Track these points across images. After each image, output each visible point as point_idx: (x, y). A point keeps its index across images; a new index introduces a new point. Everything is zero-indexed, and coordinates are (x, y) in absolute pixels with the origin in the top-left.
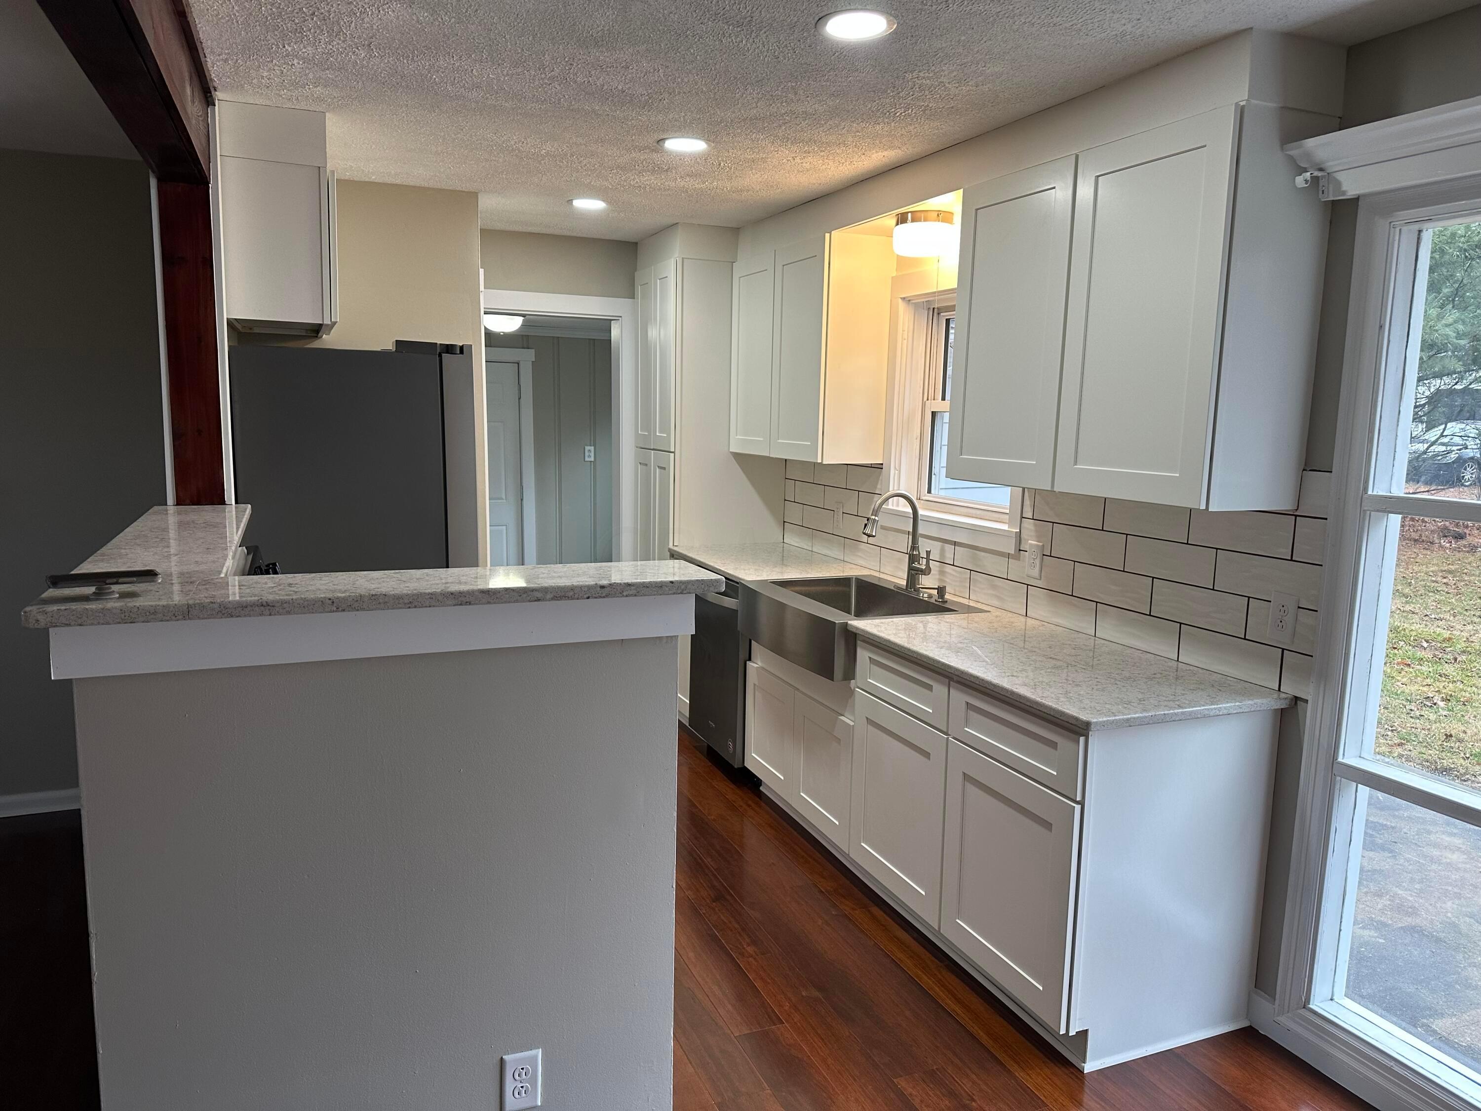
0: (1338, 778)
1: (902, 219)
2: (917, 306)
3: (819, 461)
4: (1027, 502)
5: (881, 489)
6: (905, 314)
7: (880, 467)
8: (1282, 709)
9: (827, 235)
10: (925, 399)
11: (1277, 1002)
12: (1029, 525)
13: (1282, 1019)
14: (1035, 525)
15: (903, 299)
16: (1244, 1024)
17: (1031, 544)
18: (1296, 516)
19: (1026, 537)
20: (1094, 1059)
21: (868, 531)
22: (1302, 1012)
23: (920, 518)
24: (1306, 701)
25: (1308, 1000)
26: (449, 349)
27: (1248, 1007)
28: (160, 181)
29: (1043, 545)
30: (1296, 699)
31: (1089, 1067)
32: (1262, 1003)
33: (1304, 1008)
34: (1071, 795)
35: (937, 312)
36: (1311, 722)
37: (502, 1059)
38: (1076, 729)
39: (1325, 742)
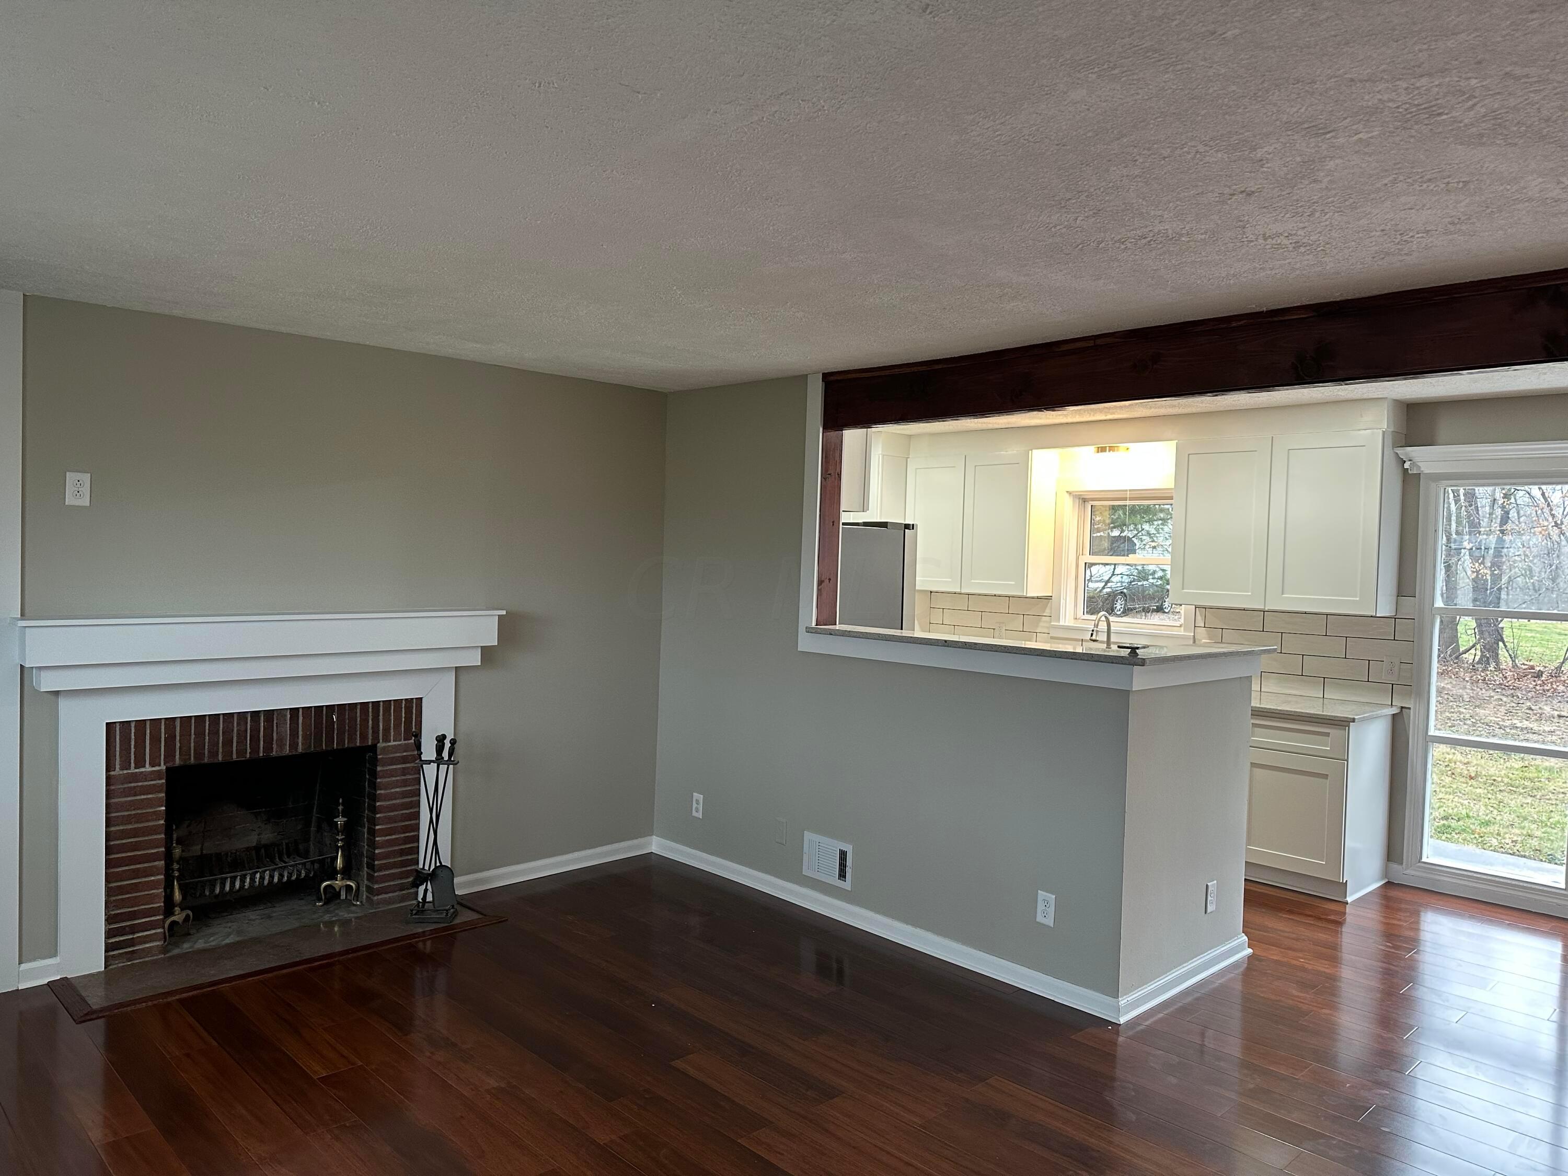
0: (1430, 743)
1: (1102, 450)
2: (1074, 496)
3: (1025, 594)
4: (1199, 617)
5: (1051, 613)
6: (1068, 503)
7: (1049, 598)
8: (1394, 715)
9: (1030, 452)
10: (1078, 554)
11: (1404, 864)
12: (1201, 632)
13: (1409, 872)
14: (1206, 630)
15: (1067, 492)
16: (1387, 880)
17: (1204, 642)
18: (1395, 619)
19: (1200, 638)
20: (1352, 894)
21: (1094, 637)
22: (1419, 864)
23: (1112, 631)
24: (1409, 708)
25: (1421, 858)
26: (907, 526)
27: (1386, 872)
28: (824, 429)
30: (1402, 708)
31: (1349, 899)
32: (1395, 866)
33: (1419, 862)
34: (1342, 758)
35: (1085, 501)
36: (1413, 718)
37: (1207, 885)
38: (1343, 723)
39: (1421, 726)
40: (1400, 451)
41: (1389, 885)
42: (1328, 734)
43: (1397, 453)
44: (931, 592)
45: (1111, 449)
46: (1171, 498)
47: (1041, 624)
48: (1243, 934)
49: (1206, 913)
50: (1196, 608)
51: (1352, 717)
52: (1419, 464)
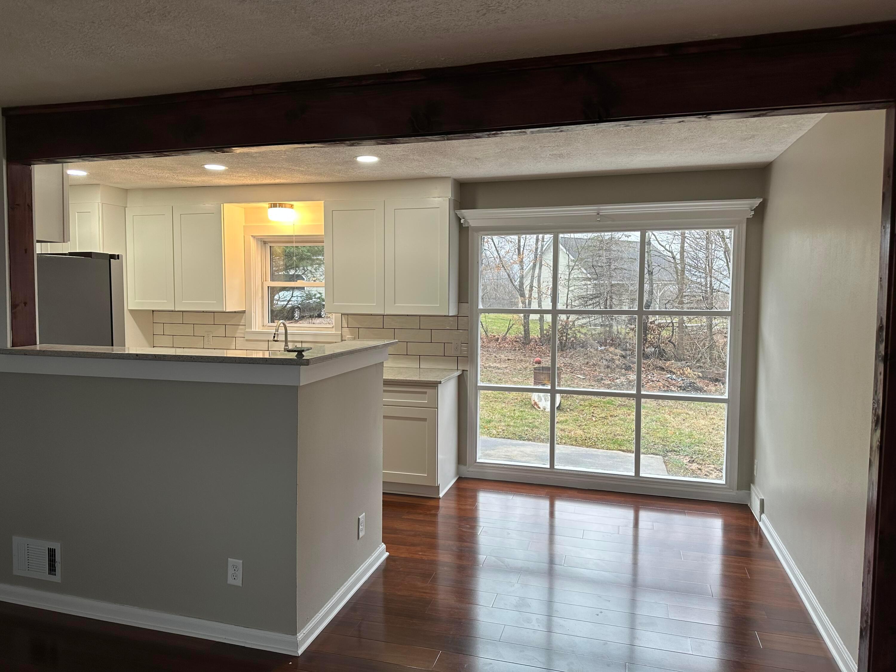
0: (479, 391)
1: (275, 206)
2: (258, 240)
3: (224, 310)
4: (344, 321)
5: (245, 323)
6: (253, 244)
7: (243, 312)
8: (459, 375)
9: (222, 205)
10: (263, 281)
11: (467, 465)
12: (346, 330)
13: (470, 469)
14: (349, 330)
15: (252, 236)
16: (458, 477)
17: (348, 337)
18: (458, 316)
19: (345, 335)
21: (276, 339)
22: (475, 464)
23: (288, 333)
24: (467, 371)
25: (476, 460)
26: (112, 257)
27: (458, 471)
28: (7, 161)
29: (355, 337)
30: (463, 370)
31: (441, 495)
32: (462, 467)
33: (475, 462)
34: (434, 407)
35: (265, 243)
36: (469, 376)
37: (359, 518)
38: (434, 385)
39: (474, 381)
40: (458, 212)
41: (460, 479)
42: (425, 393)
43: (456, 213)
44: (153, 311)
45: (281, 205)
46: (323, 242)
47: (239, 331)
48: (383, 543)
49: (358, 539)
50: (342, 315)
51: (439, 380)
52: (469, 221)
